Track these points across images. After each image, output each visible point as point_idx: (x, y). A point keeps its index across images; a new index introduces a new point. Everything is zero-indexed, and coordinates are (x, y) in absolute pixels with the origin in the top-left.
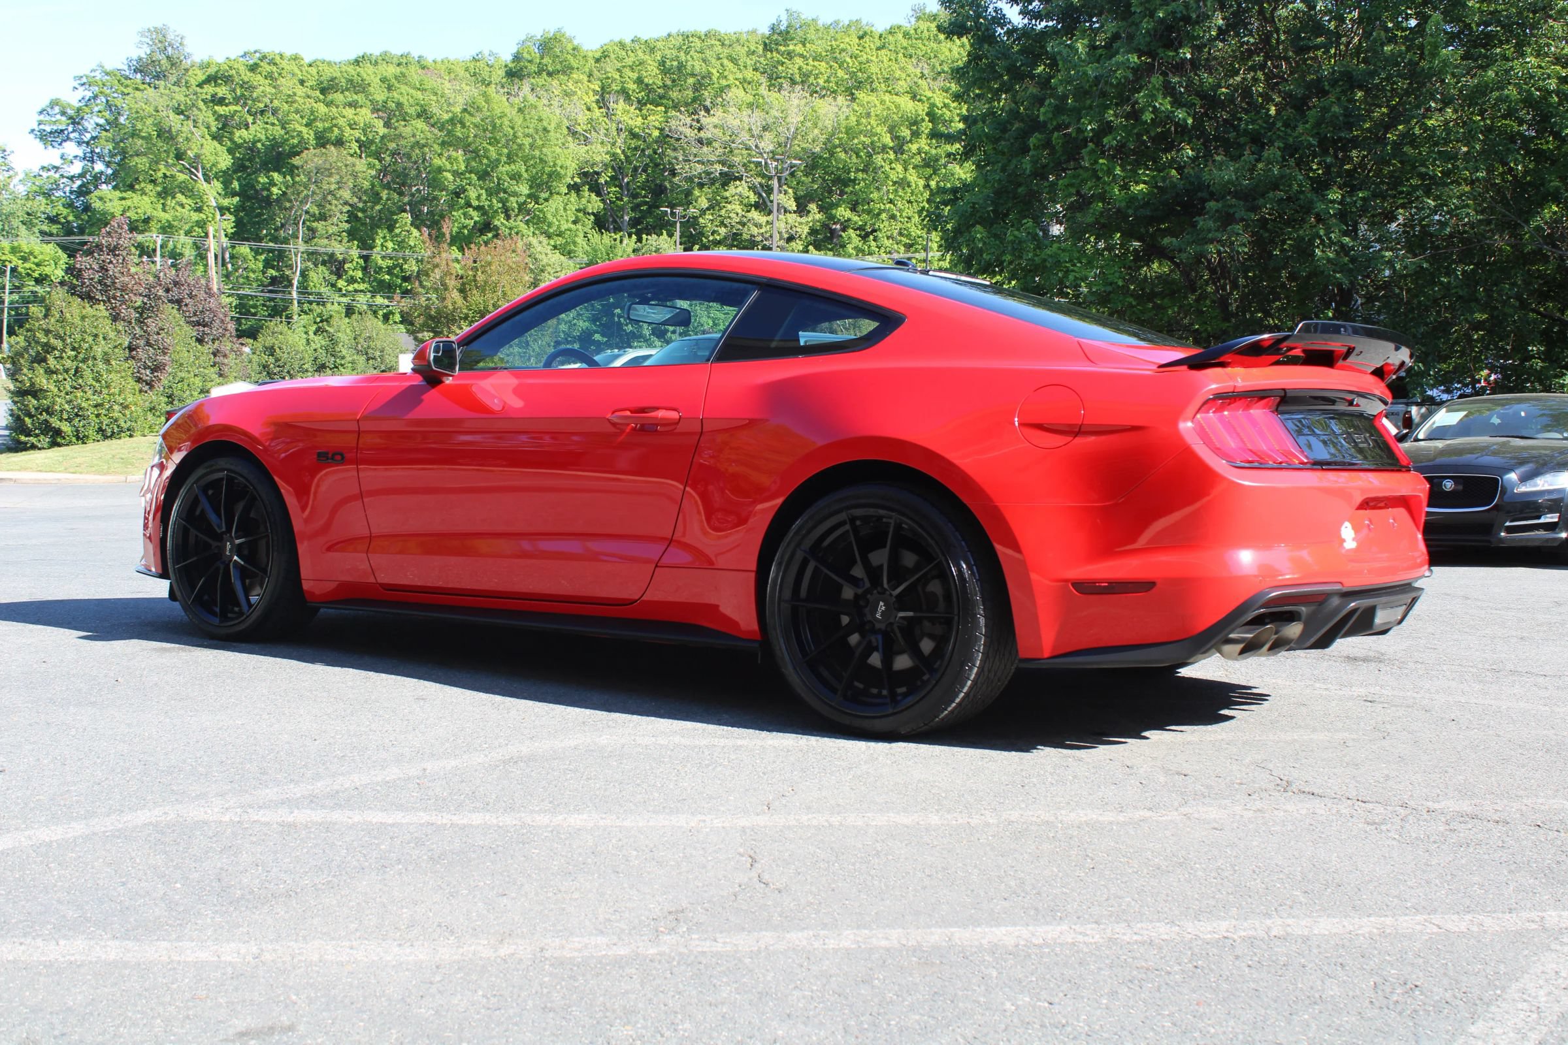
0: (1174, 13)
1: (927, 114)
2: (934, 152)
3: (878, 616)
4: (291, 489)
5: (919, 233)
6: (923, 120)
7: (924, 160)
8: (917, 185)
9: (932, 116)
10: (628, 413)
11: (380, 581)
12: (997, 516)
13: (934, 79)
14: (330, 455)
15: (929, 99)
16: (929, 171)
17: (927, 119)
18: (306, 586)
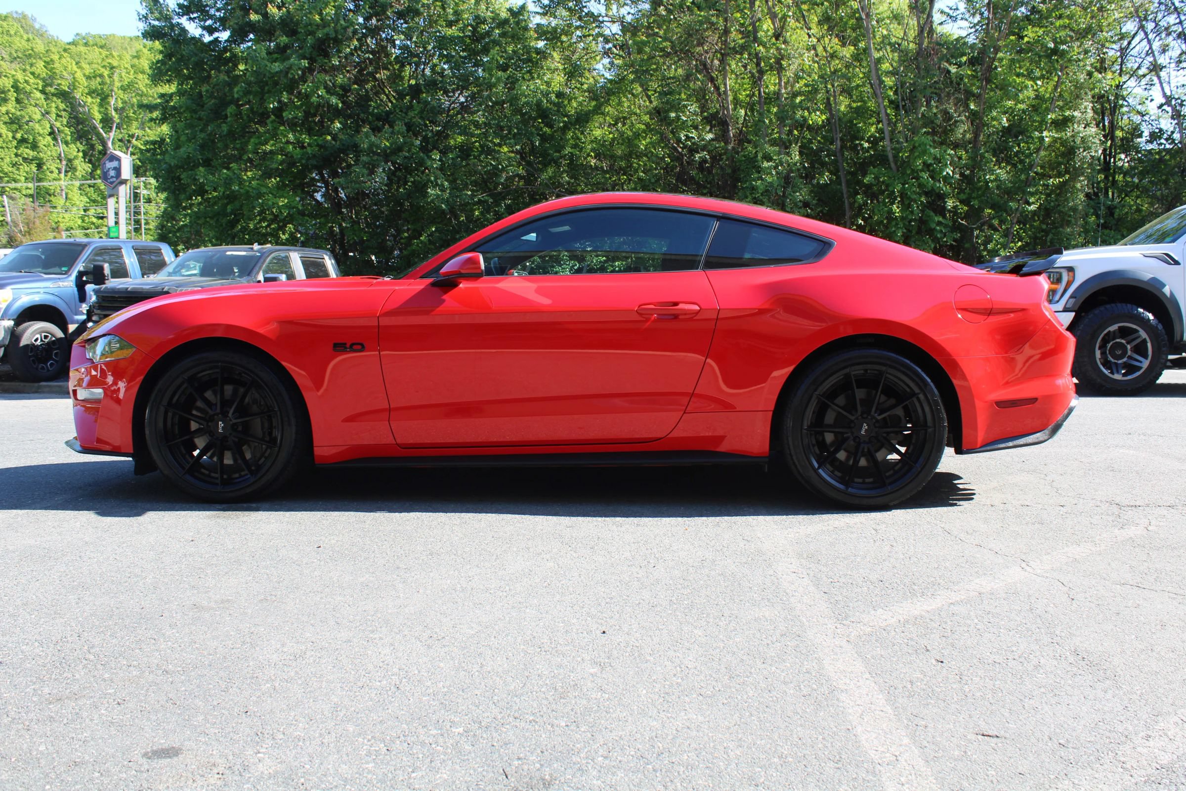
0: (327, 34)
1: (12, 87)
2: (18, 113)
3: (863, 432)
4: (303, 373)
5: (10, 169)
6: (9, 90)
7: (10, 118)
8: (7, 136)
9: (15, 87)
10: (652, 306)
11: (399, 441)
12: (954, 365)
13: (11, 62)
14: (348, 346)
15: (13, 76)
16: (15, 127)
17: (12, 90)
18: (318, 451)
